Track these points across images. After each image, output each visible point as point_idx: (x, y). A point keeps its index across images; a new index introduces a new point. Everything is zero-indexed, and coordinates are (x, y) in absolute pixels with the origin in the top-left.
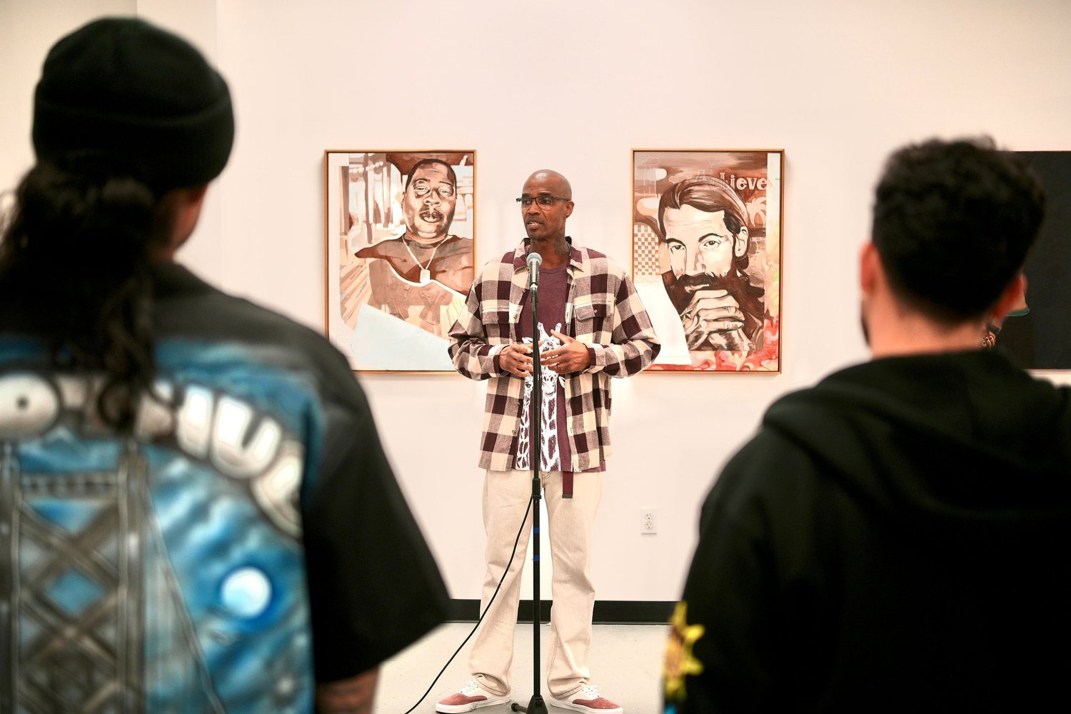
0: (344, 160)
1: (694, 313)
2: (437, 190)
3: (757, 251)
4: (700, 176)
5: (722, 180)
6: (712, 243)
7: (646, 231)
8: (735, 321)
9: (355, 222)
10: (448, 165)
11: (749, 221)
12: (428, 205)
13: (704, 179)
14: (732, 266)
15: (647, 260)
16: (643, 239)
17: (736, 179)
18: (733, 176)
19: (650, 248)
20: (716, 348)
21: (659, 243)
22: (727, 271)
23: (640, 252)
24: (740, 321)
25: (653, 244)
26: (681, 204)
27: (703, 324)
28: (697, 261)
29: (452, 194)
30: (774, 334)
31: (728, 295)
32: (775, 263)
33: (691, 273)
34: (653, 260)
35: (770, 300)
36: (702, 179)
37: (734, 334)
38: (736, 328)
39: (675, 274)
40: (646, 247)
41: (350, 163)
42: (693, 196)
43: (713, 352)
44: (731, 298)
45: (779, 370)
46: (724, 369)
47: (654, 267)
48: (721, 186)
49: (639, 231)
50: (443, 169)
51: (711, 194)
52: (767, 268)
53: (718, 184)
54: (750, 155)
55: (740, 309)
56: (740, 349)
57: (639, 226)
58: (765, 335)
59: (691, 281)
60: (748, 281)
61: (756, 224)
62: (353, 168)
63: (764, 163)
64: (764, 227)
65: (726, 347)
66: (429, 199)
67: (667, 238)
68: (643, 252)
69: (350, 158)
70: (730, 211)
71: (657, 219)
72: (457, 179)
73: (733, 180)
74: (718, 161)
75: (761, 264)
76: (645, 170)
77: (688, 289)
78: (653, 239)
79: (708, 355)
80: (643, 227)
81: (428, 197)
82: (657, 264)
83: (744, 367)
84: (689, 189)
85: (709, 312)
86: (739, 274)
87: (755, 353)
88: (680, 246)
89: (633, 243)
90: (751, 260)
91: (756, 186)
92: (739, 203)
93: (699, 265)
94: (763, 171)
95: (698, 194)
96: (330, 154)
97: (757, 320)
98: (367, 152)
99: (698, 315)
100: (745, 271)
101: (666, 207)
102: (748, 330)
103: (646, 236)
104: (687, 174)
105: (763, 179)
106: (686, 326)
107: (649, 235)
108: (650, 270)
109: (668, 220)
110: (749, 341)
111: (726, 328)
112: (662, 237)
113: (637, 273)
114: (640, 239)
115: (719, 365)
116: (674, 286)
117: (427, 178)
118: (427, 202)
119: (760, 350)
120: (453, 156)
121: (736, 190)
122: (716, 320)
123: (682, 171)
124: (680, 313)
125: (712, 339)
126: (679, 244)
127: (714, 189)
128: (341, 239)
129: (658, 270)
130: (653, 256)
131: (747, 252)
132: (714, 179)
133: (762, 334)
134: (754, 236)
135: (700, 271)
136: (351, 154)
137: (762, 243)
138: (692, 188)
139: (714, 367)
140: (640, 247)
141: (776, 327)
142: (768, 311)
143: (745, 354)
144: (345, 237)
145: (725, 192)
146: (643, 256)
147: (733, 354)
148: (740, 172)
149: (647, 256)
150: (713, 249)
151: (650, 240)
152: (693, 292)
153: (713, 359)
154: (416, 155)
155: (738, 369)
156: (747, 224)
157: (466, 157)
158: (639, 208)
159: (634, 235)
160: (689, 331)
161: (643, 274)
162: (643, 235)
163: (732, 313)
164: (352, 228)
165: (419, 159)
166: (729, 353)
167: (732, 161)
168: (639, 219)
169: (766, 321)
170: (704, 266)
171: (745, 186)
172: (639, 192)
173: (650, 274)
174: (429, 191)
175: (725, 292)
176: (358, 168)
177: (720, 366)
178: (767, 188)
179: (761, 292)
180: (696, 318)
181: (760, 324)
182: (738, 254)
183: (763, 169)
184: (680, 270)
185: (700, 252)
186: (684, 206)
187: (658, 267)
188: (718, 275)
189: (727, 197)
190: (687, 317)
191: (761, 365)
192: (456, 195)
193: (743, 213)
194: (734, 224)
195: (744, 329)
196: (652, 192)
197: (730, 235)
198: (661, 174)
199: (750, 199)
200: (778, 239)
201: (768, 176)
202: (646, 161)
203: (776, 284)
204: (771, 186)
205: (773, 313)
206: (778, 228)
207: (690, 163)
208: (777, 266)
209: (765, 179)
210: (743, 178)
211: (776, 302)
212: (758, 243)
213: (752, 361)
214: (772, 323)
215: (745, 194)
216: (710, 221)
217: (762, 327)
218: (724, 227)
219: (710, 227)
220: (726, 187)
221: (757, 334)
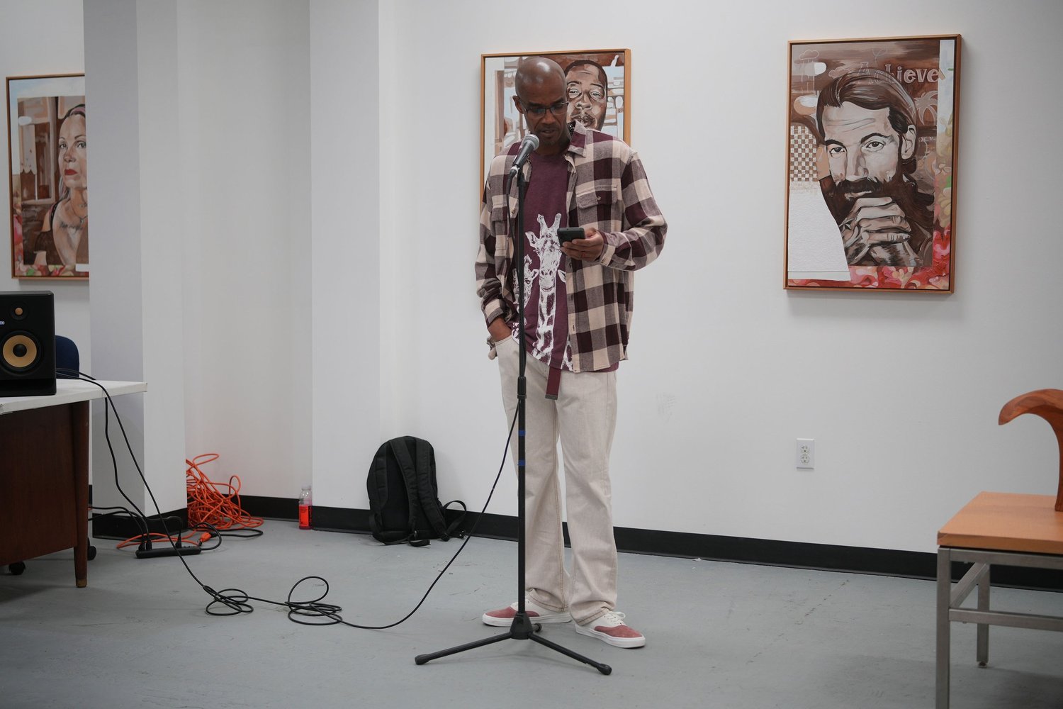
0: (499, 64)
1: (856, 222)
2: (588, 93)
3: (926, 153)
4: (863, 68)
5: (888, 73)
6: (875, 144)
7: (803, 132)
8: (900, 233)
9: (509, 128)
10: (600, 67)
11: (918, 118)
12: (579, 109)
13: (868, 72)
14: (898, 170)
15: (803, 164)
16: (800, 141)
17: (904, 71)
18: (899, 68)
19: (807, 150)
20: (878, 263)
21: (817, 146)
22: (892, 176)
23: (796, 155)
24: (906, 232)
25: (811, 147)
26: (842, 101)
27: (865, 236)
28: (858, 164)
29: (603, 97)
30: (944, 247)
31: (892, 202)
32: (947, 165)
33: (851, 178)
34: (811, 165)
35: (941, 208)
36: (865, 72)
37: (899, 247)
38: (901, 241)
39: (834, 180)
40: (804, 150)
41: (506, 67)
42: (855, 92)
43: (875, 268)
44: (895, 206)
45: (951, 288)
46: (888, 288)
47: (811, 172)
48: (886, 79)
49: (796, 132)
50: (593, 70)
51: (875, 89)
52: (937, 172)
53: (883, 78)
54: (919, 42)
55: (906, 218)
56: (906, 264)
57: (796, 128)
58: (934, 248)
59: (852, 188)
60: (916, 187)
61: (925, 121)
62: (507, 73)
63: (937, 54)
64: (934, 125)
65: (889, 262)
66: (580, 103)
67: (826, 140)
68: (800, 155)
69: (504, 63)
70: (896, 107)
71: (815, 118)
72: (609, 80)
73: (899, 72)
74: (884, 51)
75: (932, 167)
76: (803, 64)
77: (848, 196)
78: (811, 141)
79: (869, 270)
80: (800, 128)
81: (579, 101)
82: (815, 168)
83: (909, 284)
84: (850, 84)
85: (871, 222)
86: (905, 179)
87: (922, 269)
88: (840, 149)
89: (790, 146)
90: (919, 163)
91: (926, 79)
92: (908, 98)
93: (861, 170)
94: (934, 61)
95: (859, 89)
96: (486, 59)
97: (925, 231)
98: (521, 56)
99: (859, 226)
100: (912, 175)
101: (825, 104)
102: (916, 242)
103: (803, 138)
104: (848, 67)
105: (934, 70)
106: (846, 238)
107: (807, 137)
108: (807, 176)
109: (828, 120)
110: (916, 256)
111: (890, 240)
112: (821, 140)
113: (793, 179)
114: (796, 142)
115: (881, 282)
116: (833, 194)
117: (579, 80)
118: (579, 105)
119: (929, 266)
120: (604, 56)
121: (904, 84)
122: (879, 231)
123: (843, 65)
124: (838, 224)
125: (874, 252)
126: (839, 146)
127: (878, 83)
128: (496, 146)
129: (815, 175)
130: (811, 160)
131: (914, 153)
132: (879, 72)
133: (931, 246)
134: (923, 136)
135: (861, 175)
136: (505, 58)
137: (933, 144)
138: (854, 83)
139: (876, 284)
140: (796, 150)
141: (947, 239)
142: (938, 221)
143: (911, 269)
144: (499, 144)
145: (890, 86)
146: (800, 159)
147: (897, 270)
148: (907, 63)
149: (803, 159)
151: (807, 141)
152: (855, 200)
153: (876, 275)
154: (568, 57)
155: (903, 287)
156: (915, 123)
157: (617, 57)
158: (795, 106)
159: (790, 137)
160: (849, 243)
161: (800, 180)
162: (799, 137)
163: (896, 223)
164: (507, 134)
165: (570, 60)
166: (893, 268)
167: (899, 51)
168: (795, 118)
169: (935, 233)
170: (866, 170)
171: (914, 79)
172: (796, 89)
173: (807, 179)
174: (580, 94)
175: (890, 200)
176: (512, 72)
177: (883, 283)
178: (939, 80)
179: (930, 200)
180: (856, 228)
181: (929, 236)
182: (904, 157)
183: (935, 59)
184: (839, 174)
185: (863, 155)
186: (845, 104)
187: (815, 172)
188: (881, 180)
189: (893, 92)
190: (847, 228)
191: (929, 283)
192: (607, 97)
193: (911, 110)
194: (901, 123)
195: (910, 241)
196: (810, 89)
197: (896, 135)
198: (820, 68)
199: (919, 94)
200: (951, 138)
201: (940, 66)
202: (804, 54)
203: (947, 190)
204: (944, 77)
205: (944, 223)
206: (951, 126)
207: (851, 55)
208: (949, 169)
209: (936, 71)
210: (911, 69)
211: (948, 210)
212: (928, 143)
213: (919, 278)
214: (942, 235)
215: (914, 88)
216: (873, 120)
217: (931, 239)
218: (890, 126)
219: (874, 126)
220: (891, 80)
221: (926, 245)
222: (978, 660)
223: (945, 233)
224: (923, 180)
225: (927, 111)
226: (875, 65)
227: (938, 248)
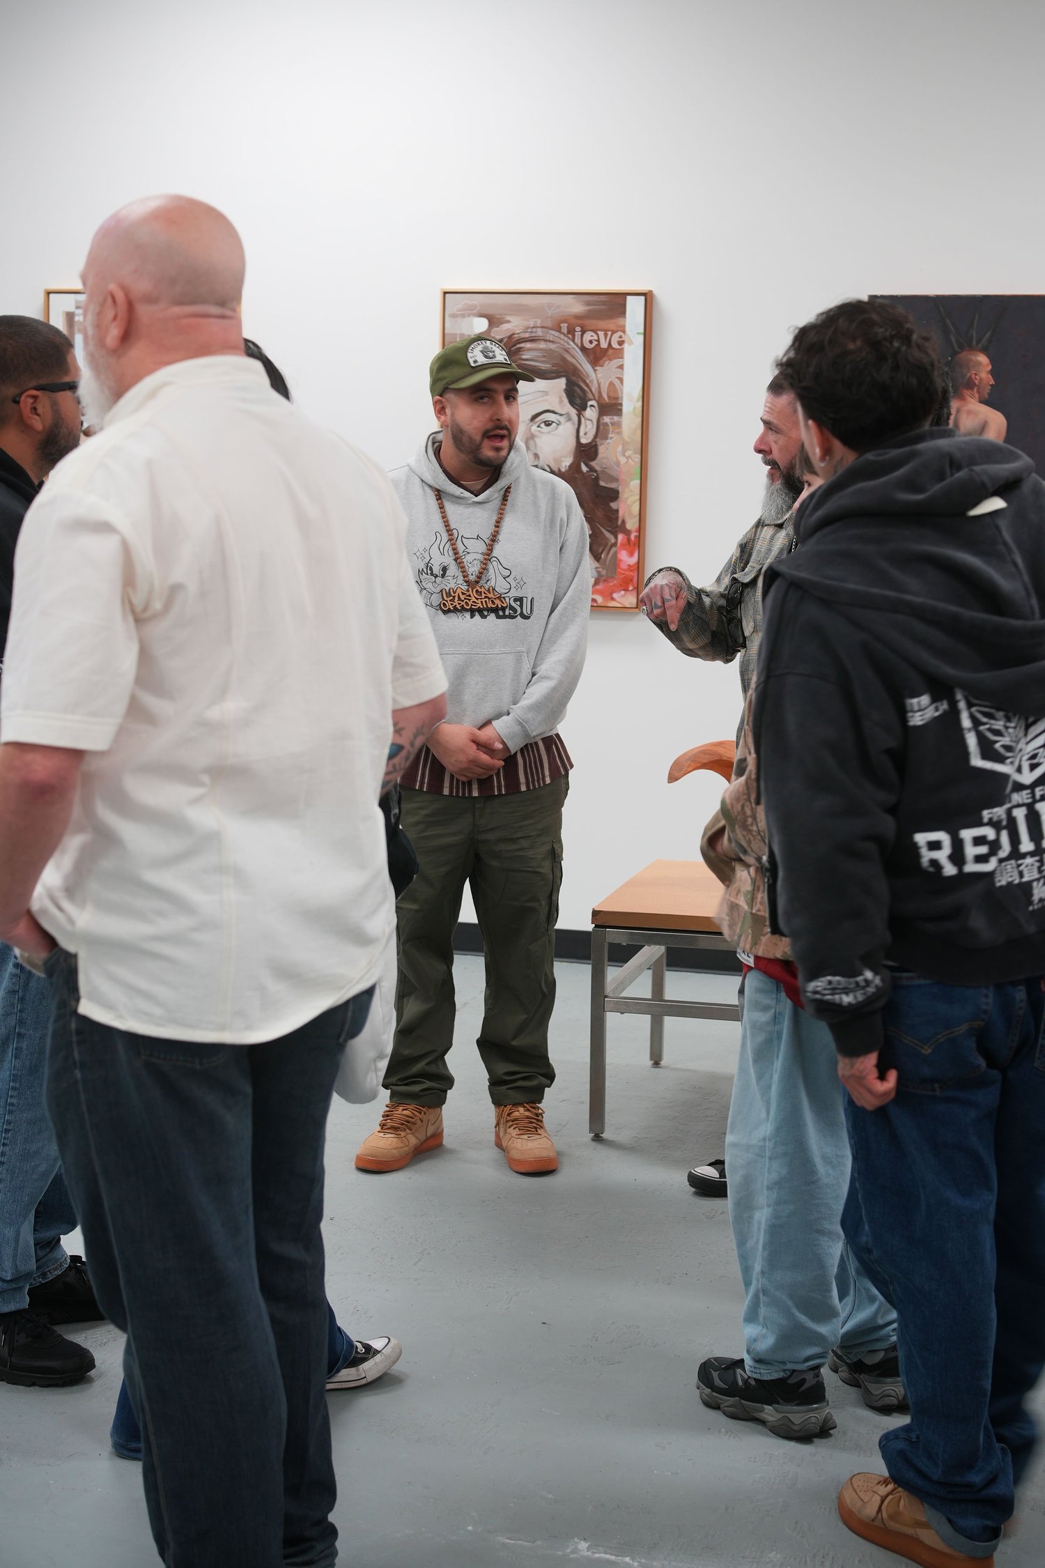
0: (68, 303)
3: (610, 436)
4: (533, 327)
5: (564, 334)
6: (548, 424)
11: (600, 392)
13: (539, 332)
14: (575, 457)
17: (583, 332)
18: (578, 329)
22: (568, 461)
28: (527, 449)
30: (631, 554)
32: (635, 453)
35: (627, 506)
36: (536, 332)
42: (524, 357)
48: (562, 342)
51: (548, 354)
52: (623, 460)
53: (558, 340)
54: (603, 298)
58: (619, 556)
60: (597, 479)
61: (609, 397)
63: (623, 312)
64: (620, 402)
69: (76, 302)
70: (574, 378)
73: (578, 334)
74: (559, 307)
75: (616, 455)
76: (459, 319)
84: (518, 346)
86: (584, 468)
87: (605, 581)
90: (601, 449)
91: (610, 344)
92: (586, 367)
93: (530, 456)
94: (620, 321)
95: (530, 354)
96: (52, 296)
97: (608, 534)
100: (593, 464)
102: (597, 547)
104: (515, 325)
105: (619, 333)
110: (597, 565)
119: (613, 578)
121: (583, 349)
123: (508, 322)
127: (552, 346)
131: (596, 436)
132: (553, 332)
133: (615, 554)
134: (606, 415)
136: (77, 295)
137: (618, 425)
138: (522, 345)
141: (635, 544)
142: (623, 522)
145: (567, 351)
148: (588, 322)
150: (549, 433)
156: (597, 398)
167: (578, 308)
169: (620, 537)
170: (536, 456)
171: (595, 343)
178: (626, 346)
179: (614, 495)
181: (613, 540)
182: (584, 441)
183: (621, 319)
185: (533, 437)
188: (556, 469)
189: (570, 358)
191: (613, 599)
193: (592, 381)
194: (580, 398)
197: (573, 412)
198: (481, 325)
199: (601, 362)
200: (640, 419)
201: (627, 329)
202: (461, 306)
203: (635, 483)
204: (631, 343)
205: (632, 524)
206: (640, 404)
207: (520, 310)
208: (637, 458)
209: (622, 334)
210: (592, 331)
211: (636, 509)
212: (612, 424)
213: (601, 593)
214: (629, 540)
215: (595, 355)
216: (546, 393)
217: (615, 545)
218: (566, 401)
219: (546, 400)
220: (568, 343)
221: (608, 554)
222: (651, 1059)
223: (632, 537)
224: (605, 470)
225: (611, 384)
226: (549, 324)
227: (623, 555)
